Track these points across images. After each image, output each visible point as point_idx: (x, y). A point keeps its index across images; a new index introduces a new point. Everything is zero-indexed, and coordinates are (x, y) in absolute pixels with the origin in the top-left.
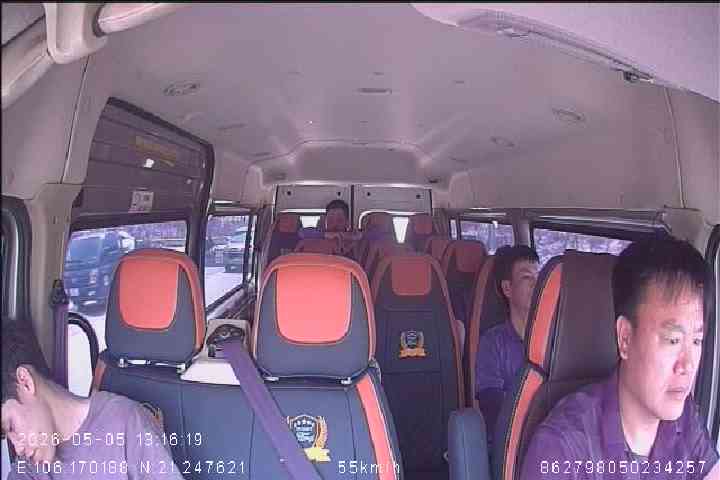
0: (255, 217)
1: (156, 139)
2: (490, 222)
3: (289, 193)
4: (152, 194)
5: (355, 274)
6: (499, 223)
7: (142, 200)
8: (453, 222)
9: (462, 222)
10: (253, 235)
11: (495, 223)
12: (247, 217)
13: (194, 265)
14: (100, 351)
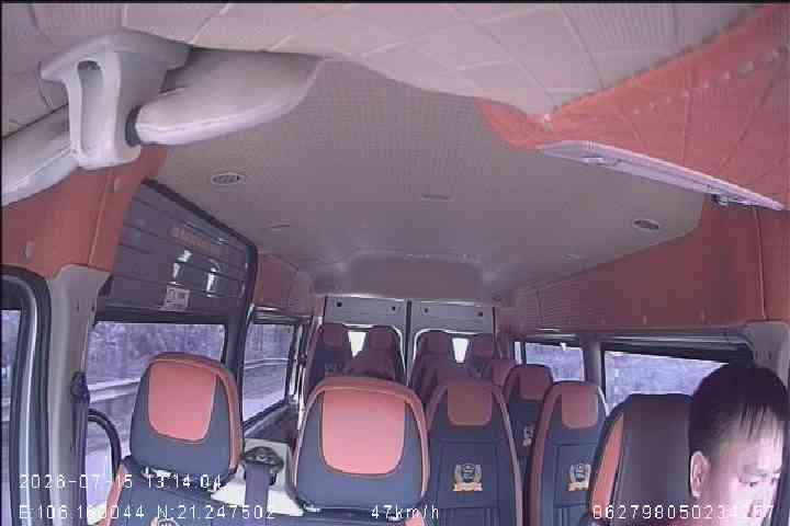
0: (301, 329)
1: (194, 230)
2: (558, 345)
3: (339, 305)
4: (188, 292)
5: (409, 401)
6: (568, 346)
7: (176, 298)
8: (517, 344)
9: (527, 344)
10: (297, 348)
11: (563, 345)
12: (292, 327)
13: (231, 376)
14: (123, 457)
